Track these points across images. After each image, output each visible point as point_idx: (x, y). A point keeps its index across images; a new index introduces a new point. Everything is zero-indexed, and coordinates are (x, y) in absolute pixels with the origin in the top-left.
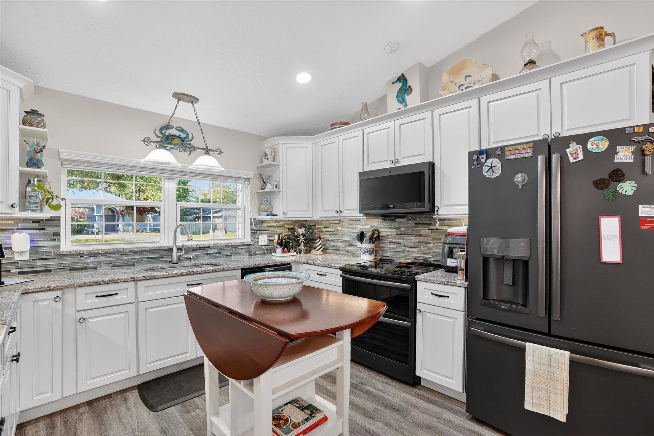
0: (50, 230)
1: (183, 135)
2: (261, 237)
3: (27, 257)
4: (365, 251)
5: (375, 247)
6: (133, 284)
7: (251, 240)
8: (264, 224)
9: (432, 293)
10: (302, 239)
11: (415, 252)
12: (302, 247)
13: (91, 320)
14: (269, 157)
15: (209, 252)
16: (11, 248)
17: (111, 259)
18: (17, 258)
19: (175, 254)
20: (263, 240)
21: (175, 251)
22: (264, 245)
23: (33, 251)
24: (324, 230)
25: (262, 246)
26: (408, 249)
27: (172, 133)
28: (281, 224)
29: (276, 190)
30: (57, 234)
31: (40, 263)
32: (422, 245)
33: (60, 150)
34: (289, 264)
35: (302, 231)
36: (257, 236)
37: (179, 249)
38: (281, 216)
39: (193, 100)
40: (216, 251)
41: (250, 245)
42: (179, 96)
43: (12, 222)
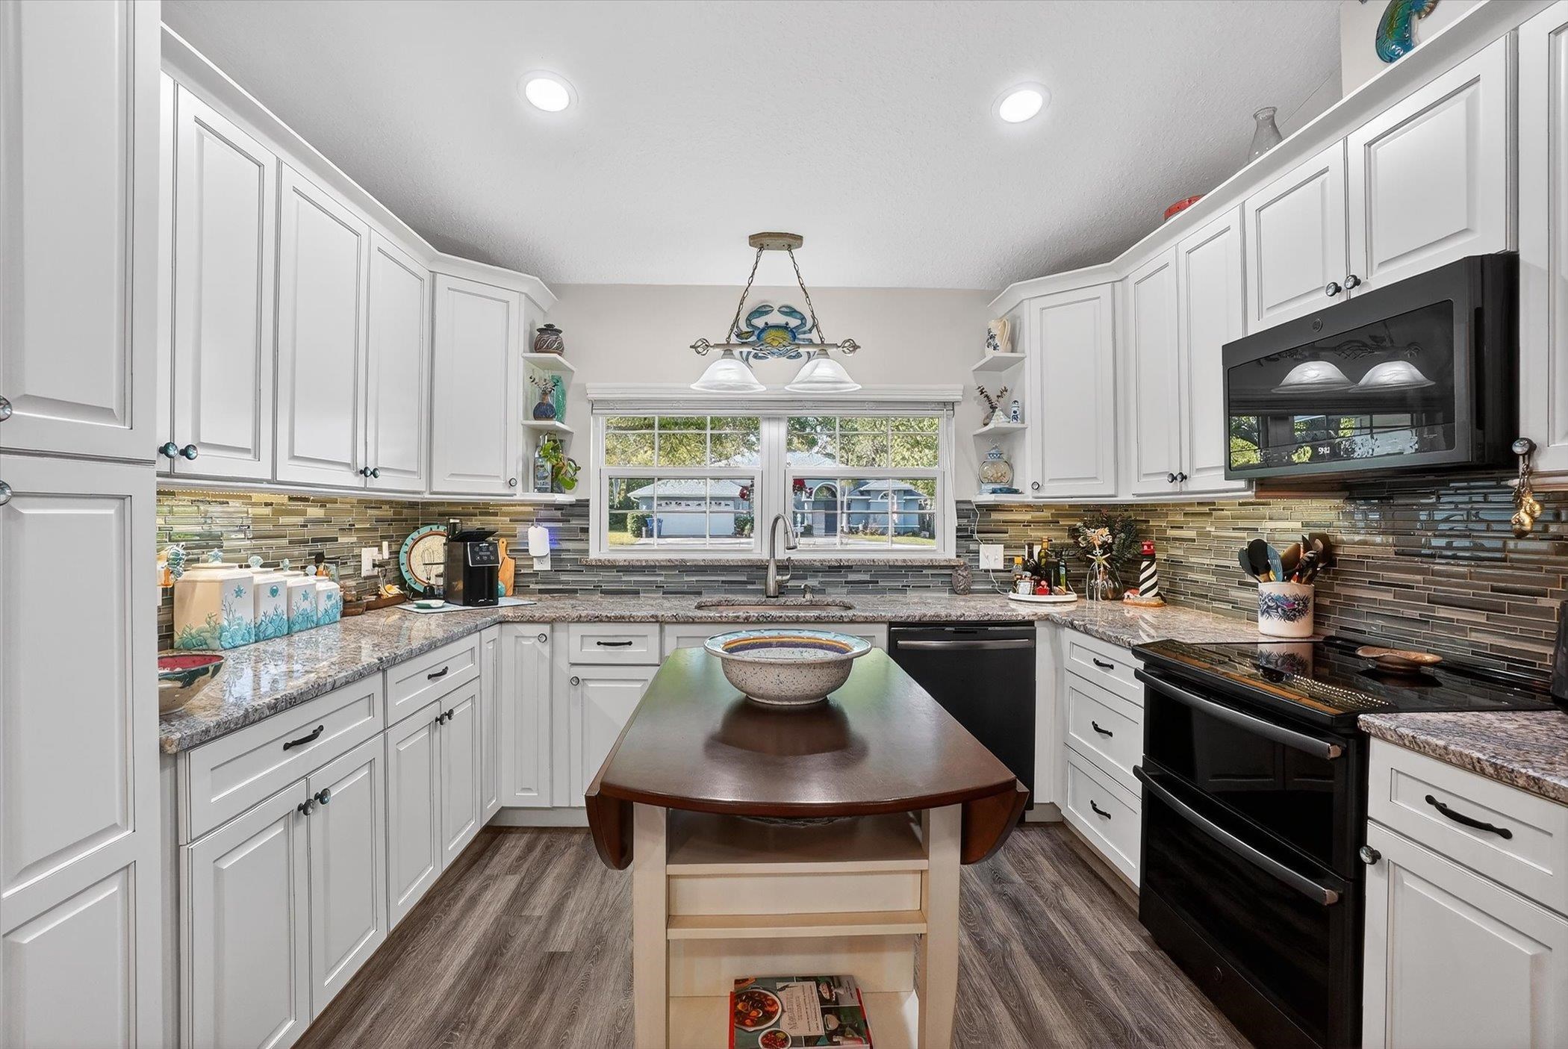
0: (575, 523)
1: (794, 322)
2: (984, 549)
3: (547, 566)
4: (1269, 607)
5: (1316, 594)
6: (657, 627)
7: (957, 556)
8: (995, 516)
9: (1430, 800)
10: (1100, 558)
11: (1476, 627)
12: (1101, 582)
13: (591, 685)
14: (997, 341)
15: (852, 577)
16: (527, 550)
17: (662, 579)
18: (537, 567)
19: (773, 577)
20: (991, 557)
21: (772, 570)
22: (993, 571)
23: (556, 555)
24: (1171, 533)
25: (989, 571)
26: (1442, 612)
27: (770, 323)
28: (1046, 514)
29: (1014, 424)
30: (585, 530)
31: (564, 578)
32: (1505, 599)
33: (588, 385)
34: (1031, 623)
35: (1100, 535)
36: (973, 547)
37: (782, 568)
38: (1028, 496)
39: (790, 241)
40: (867, 577)
41: (953, 567)
42: (761, 241)
43: (531, 509)
